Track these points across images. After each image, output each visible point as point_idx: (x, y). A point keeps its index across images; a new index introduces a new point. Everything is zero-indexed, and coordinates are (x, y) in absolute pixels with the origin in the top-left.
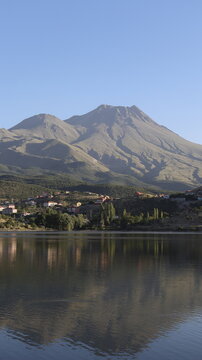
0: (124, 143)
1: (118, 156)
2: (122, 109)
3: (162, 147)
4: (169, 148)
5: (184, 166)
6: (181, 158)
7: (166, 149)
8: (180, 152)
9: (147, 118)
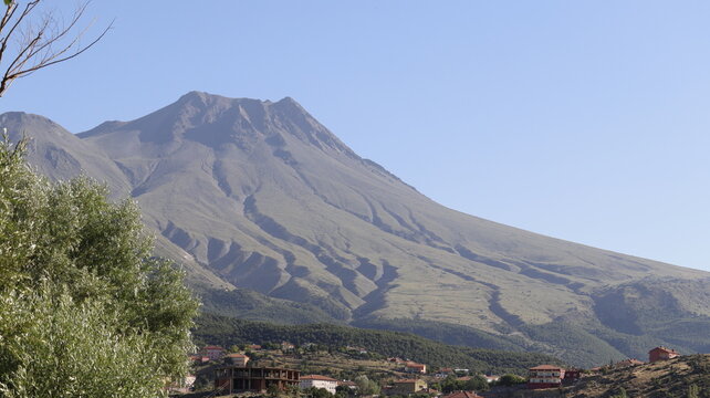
0: (263, 207)
1: (250, 246)
2: (254, 106)
3: (377, 222)
4: (395, 225)
5: (454, 279)
6: (437, 254)
7: (389, 230)
8: (432, 240)
9: (326, 137)
